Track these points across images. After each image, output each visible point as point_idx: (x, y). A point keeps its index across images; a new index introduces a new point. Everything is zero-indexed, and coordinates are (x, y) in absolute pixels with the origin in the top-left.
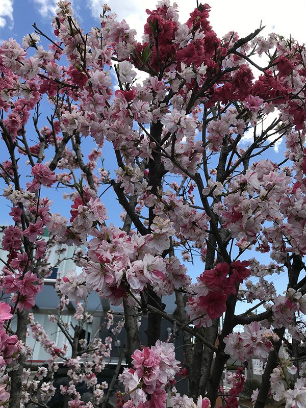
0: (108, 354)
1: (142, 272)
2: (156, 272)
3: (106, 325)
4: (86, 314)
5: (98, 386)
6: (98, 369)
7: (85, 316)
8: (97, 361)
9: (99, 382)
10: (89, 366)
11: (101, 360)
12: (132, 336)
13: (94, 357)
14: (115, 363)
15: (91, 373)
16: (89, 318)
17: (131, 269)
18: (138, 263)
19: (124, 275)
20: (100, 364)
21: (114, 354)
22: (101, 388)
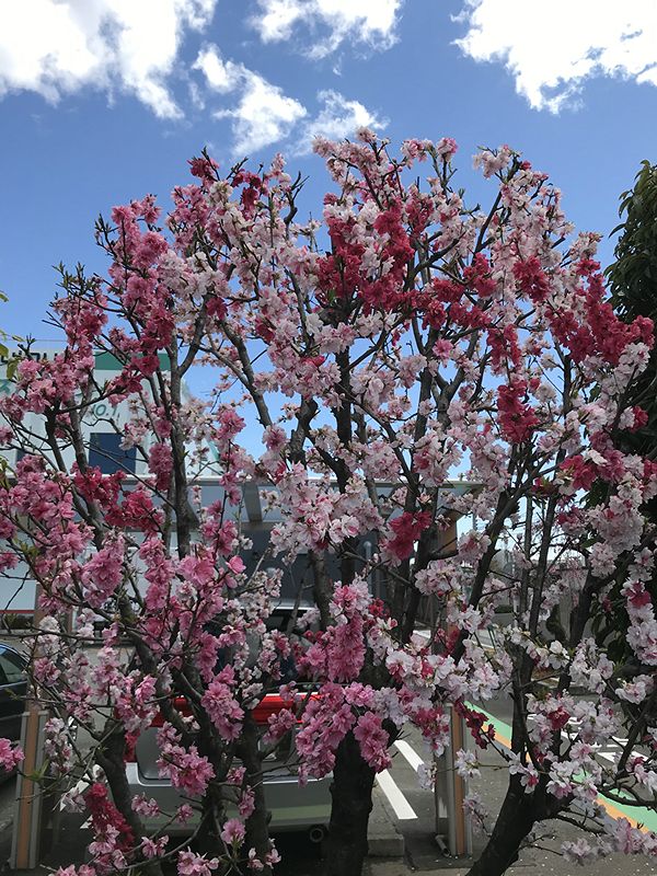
0: (276, 593)
1: (340, 529)
2: (351, 528)
3: (272, 552)
4: (242, 537)
5: (267, 635)
6: (264, 613)
7: (240, 541)
8: (262, 602)
9: (269, 630)
10: (252, 610)
11: (267, 601)
12: (320, 570)
13: (258, 598)
14: (288, 606)
15: (257, 618)
16: (247, 544)
17: (332, 528)
18: (336, 522)
19: (327, 533)
20: (266, 607)
21: (286, 594)
22: (270, 638)
